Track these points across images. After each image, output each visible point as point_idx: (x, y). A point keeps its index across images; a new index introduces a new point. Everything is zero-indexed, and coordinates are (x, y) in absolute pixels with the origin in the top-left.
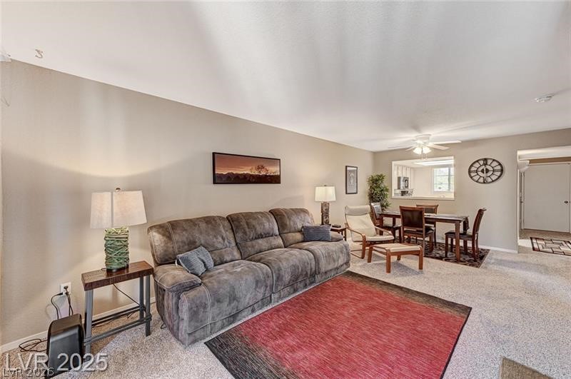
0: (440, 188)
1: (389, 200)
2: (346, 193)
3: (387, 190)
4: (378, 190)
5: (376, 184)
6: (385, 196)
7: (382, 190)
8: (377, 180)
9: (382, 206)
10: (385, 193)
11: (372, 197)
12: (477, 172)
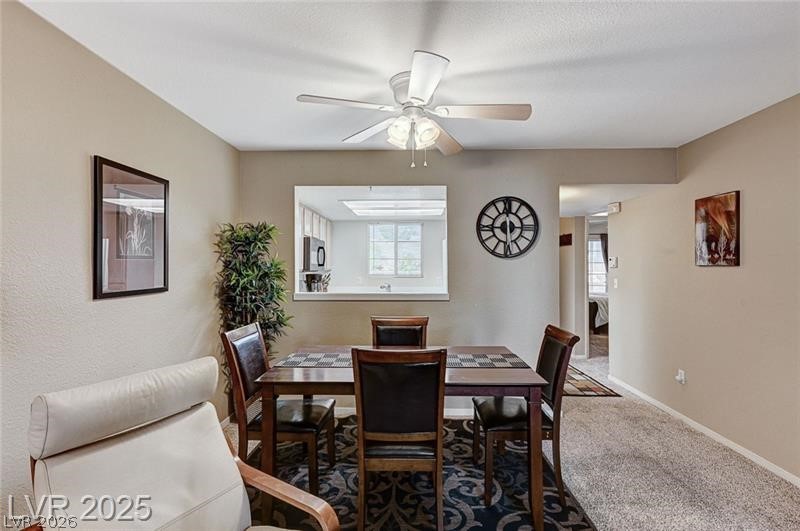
0: (380, 268)
1: (285, 305)
2: (98, 294)
3: (280, 275)
4: (252, 274)
5: (246, 253)
6: (272, 293)
7: (266, 275)
8: (248, 242)
9: (265, 326)
10: (276, 282)
11: (231, 300)
12: (492, 228)
